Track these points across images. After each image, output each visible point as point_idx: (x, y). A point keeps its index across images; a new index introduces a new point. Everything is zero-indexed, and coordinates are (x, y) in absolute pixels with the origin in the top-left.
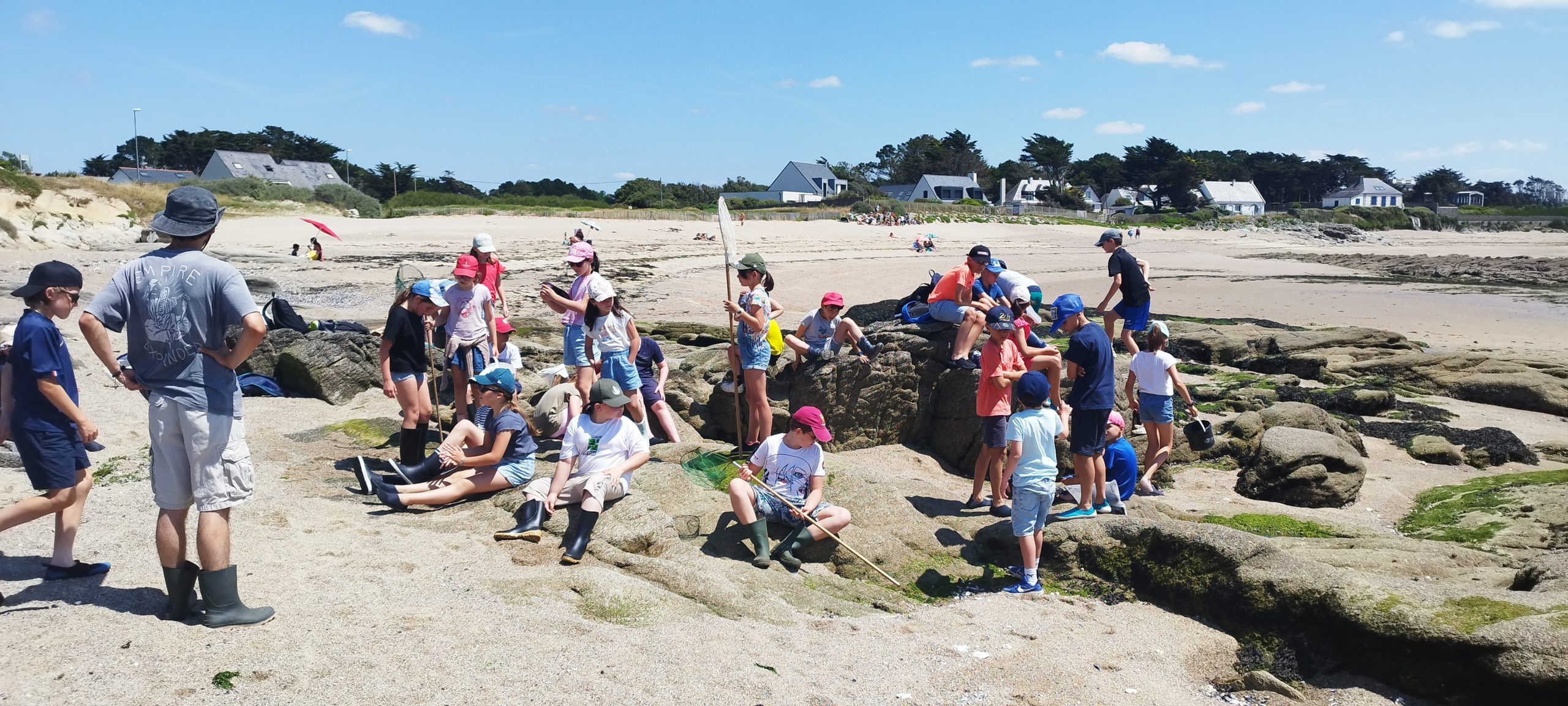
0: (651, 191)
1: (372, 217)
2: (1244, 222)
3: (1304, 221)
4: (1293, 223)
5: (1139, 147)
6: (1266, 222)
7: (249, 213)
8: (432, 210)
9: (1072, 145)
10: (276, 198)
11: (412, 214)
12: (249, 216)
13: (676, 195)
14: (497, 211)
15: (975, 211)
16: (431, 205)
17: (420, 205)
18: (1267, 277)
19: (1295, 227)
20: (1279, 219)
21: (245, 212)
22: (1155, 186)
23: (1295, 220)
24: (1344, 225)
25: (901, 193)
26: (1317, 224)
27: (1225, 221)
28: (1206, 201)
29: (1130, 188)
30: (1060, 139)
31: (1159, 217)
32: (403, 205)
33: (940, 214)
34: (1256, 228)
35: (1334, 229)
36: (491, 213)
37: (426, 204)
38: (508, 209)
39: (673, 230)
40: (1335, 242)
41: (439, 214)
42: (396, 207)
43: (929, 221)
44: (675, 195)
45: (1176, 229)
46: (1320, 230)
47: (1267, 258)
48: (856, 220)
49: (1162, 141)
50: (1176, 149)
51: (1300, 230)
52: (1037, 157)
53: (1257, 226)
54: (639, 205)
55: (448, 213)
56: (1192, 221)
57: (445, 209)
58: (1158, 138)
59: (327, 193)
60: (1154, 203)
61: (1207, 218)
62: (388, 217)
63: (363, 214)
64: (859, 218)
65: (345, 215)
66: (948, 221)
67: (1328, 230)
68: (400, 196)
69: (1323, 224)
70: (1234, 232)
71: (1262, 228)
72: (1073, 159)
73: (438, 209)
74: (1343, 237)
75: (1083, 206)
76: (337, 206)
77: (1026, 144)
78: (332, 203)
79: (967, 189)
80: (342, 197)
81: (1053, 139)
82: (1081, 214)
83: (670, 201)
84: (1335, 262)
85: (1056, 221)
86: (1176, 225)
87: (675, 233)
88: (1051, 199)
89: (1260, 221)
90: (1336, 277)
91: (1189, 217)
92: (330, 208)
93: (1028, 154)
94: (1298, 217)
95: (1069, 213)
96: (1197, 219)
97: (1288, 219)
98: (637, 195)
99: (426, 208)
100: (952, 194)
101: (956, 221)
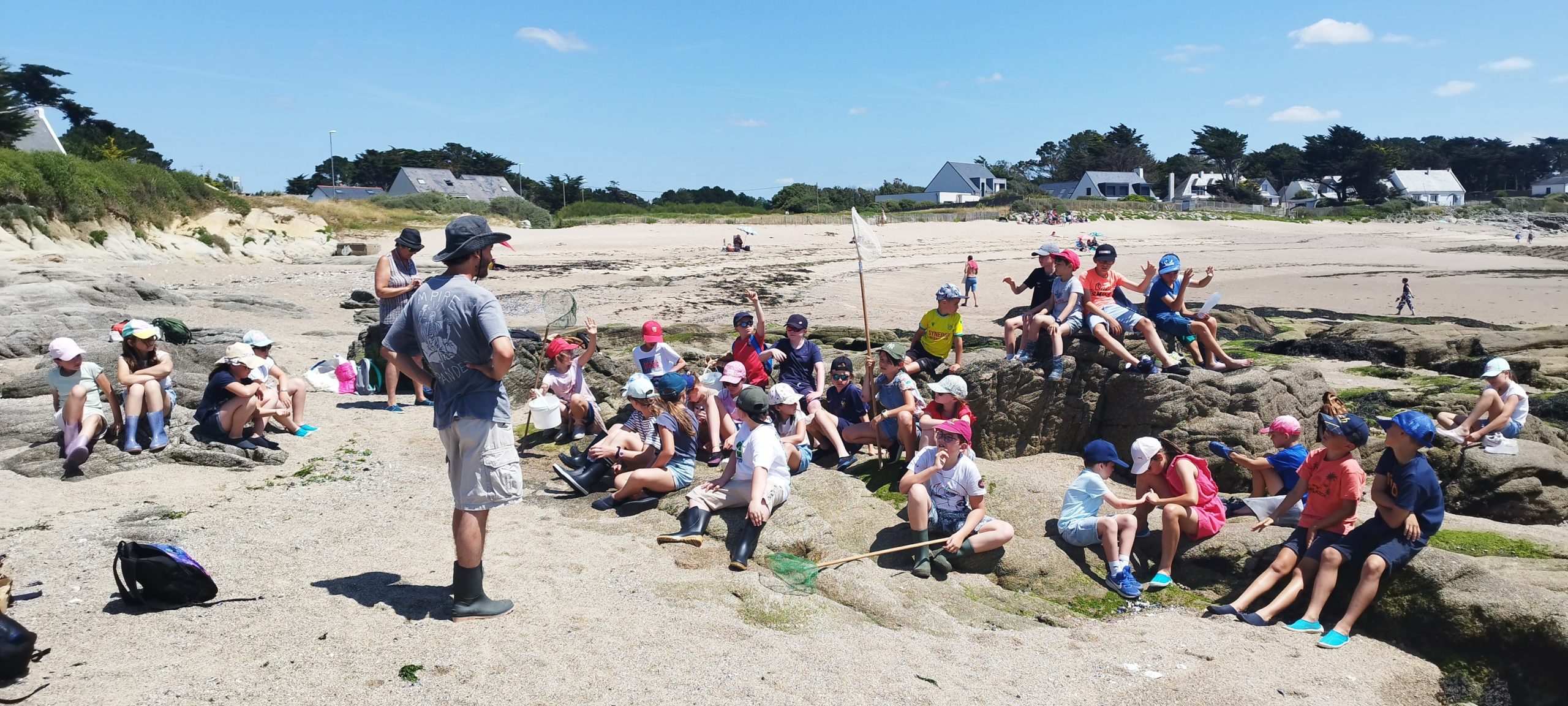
0: (808, 196)
1: (543, 228)
2: (1441, 213)
3: (1511, 211)
4: (1498, 214)
5: (1321, 137)
6: (1466, 212)
7: (431, 226)
8: (599, 219)
9: (1246, 136)
10: (455, 211)
11: (580, 223)
12: (432, 229)
13: (833, 200)
14: (659, 219)
15: (1141, 208)
16: (598, 214)
17: (588, 215)
18: (1469, 272)
19: (1500, 218)
20: (1481, 209)
21: (428, 226)
22: (1340, 177)
23: (1500, 209)
24: (1558, 214)
25: (1063, 191)
26: (1526, 213)
27: (1419, 213)
28: (1397, 191)
29: (1312, 180)
30: (1232, 130)
31: (1344, 210)
32: (572, 215)
33: (1104, 211)
34: (1455, 220)
35: (1546, 218)
36: (654, 222)
37: (593, 214)
38: (670, 217)
39: (829, 234)
40: (1547, 232)
41: (606, 223)
42: (565, 217)
43: (1093, 218)
44: (831, 199)
45: (1364, 222)
46: (1529, 220)
47: (1468, 251)
48: (1016, 219)
49: (1347, 129)
50: (1363, 136)
51: (1506, 221)
52: (1208, 149)
53: (1456, 217)
54: (796, 210)
55: (614, 222)
56: (1381, 214)
57: (610, 218)
58: (1342, 126)
59: (502, 205)
60: (1339, 195)
61: (1399, 210)
62: (558, 227)
63: (535, 225)
64: (1019, 217)
65: (518, 226)
66: (1113, 219)
67: (1539, 219)
68: (569, 207)
69: (1533, 214)
70: (1429, 225)
71: (1462, 219)
72: (1247, 151)
73: (604, 218)
74: (1556, 227)
75: (1259, 200)
76: (511, 218)
77: (1196, 137)
78: (507, 215)
79: (1133, 185)
80: (515, 208)
81: (1225, 131)
82: (1257, 208)
83: (827, 205)
84: (1548, 254)
85: (1230, 217)
86: (1364, 218)
87: (831, 237)
88: (1223, 193)
89: (1459, 211)
90: (1548, 271)
91: (1378, 209)
92: (505, 219)
93: (1198, 147)
94: (1504, 207)
95: (1244, 208)
96: (1388, 211)
97: (1492, 209)
98: (793, 201)
99: (592, 218)
100: (1117, 190)
101: (1121, 219)
